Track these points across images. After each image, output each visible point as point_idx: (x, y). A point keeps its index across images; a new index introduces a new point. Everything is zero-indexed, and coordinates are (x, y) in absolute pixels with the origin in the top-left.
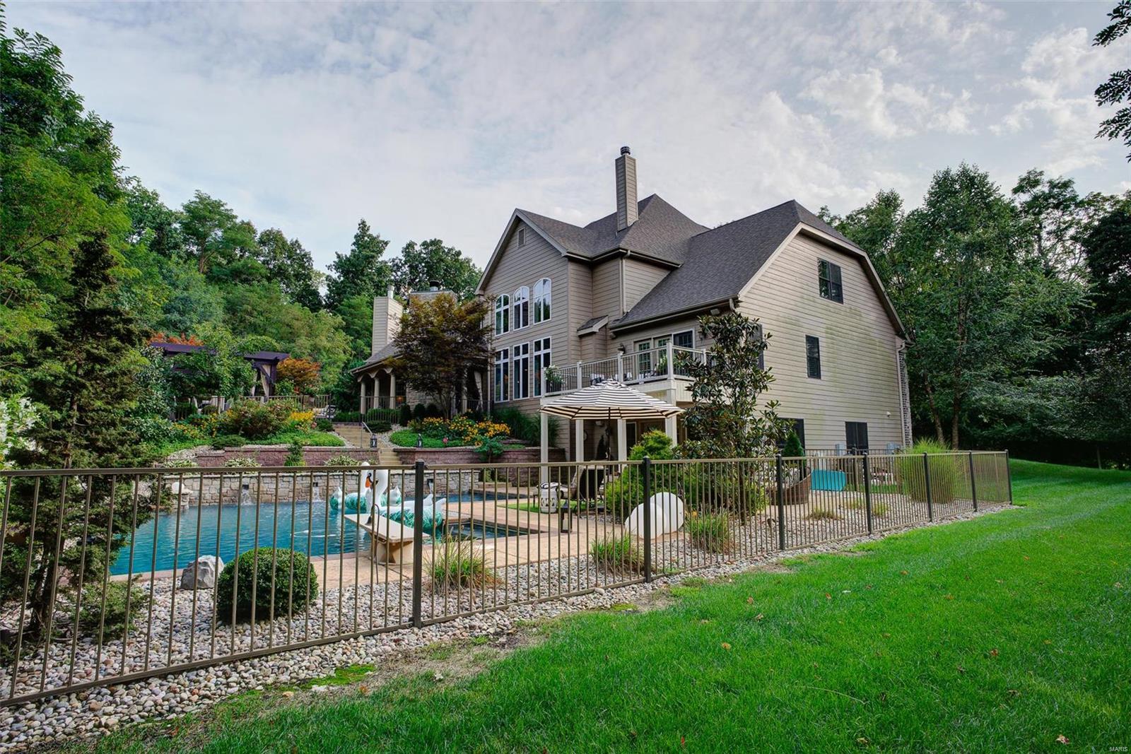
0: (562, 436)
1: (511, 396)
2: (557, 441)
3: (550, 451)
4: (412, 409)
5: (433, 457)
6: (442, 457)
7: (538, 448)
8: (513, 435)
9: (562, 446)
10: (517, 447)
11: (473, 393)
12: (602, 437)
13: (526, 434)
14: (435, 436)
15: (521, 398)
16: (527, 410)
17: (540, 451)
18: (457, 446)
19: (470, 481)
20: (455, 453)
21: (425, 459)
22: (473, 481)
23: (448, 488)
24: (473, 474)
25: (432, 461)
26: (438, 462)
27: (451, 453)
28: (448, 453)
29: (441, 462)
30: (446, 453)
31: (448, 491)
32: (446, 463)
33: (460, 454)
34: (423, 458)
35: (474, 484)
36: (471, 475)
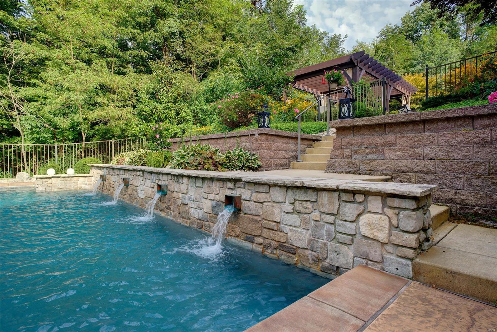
19: (365, 231)
20: (460, 123)
21: (355, 148)
22: (382, 236)
23: (280, 237)
24: (384, 205)
25: (373, 152)
26: (391, 155)
27: (441, 125)
28: (427, 126)
29: (399, 153)
30: (421, 127)
31: (281, 246)
32: (417, 156)
33: (485, 127)
34: (352, 145)
35: (390, 248)
36: (375, 204)
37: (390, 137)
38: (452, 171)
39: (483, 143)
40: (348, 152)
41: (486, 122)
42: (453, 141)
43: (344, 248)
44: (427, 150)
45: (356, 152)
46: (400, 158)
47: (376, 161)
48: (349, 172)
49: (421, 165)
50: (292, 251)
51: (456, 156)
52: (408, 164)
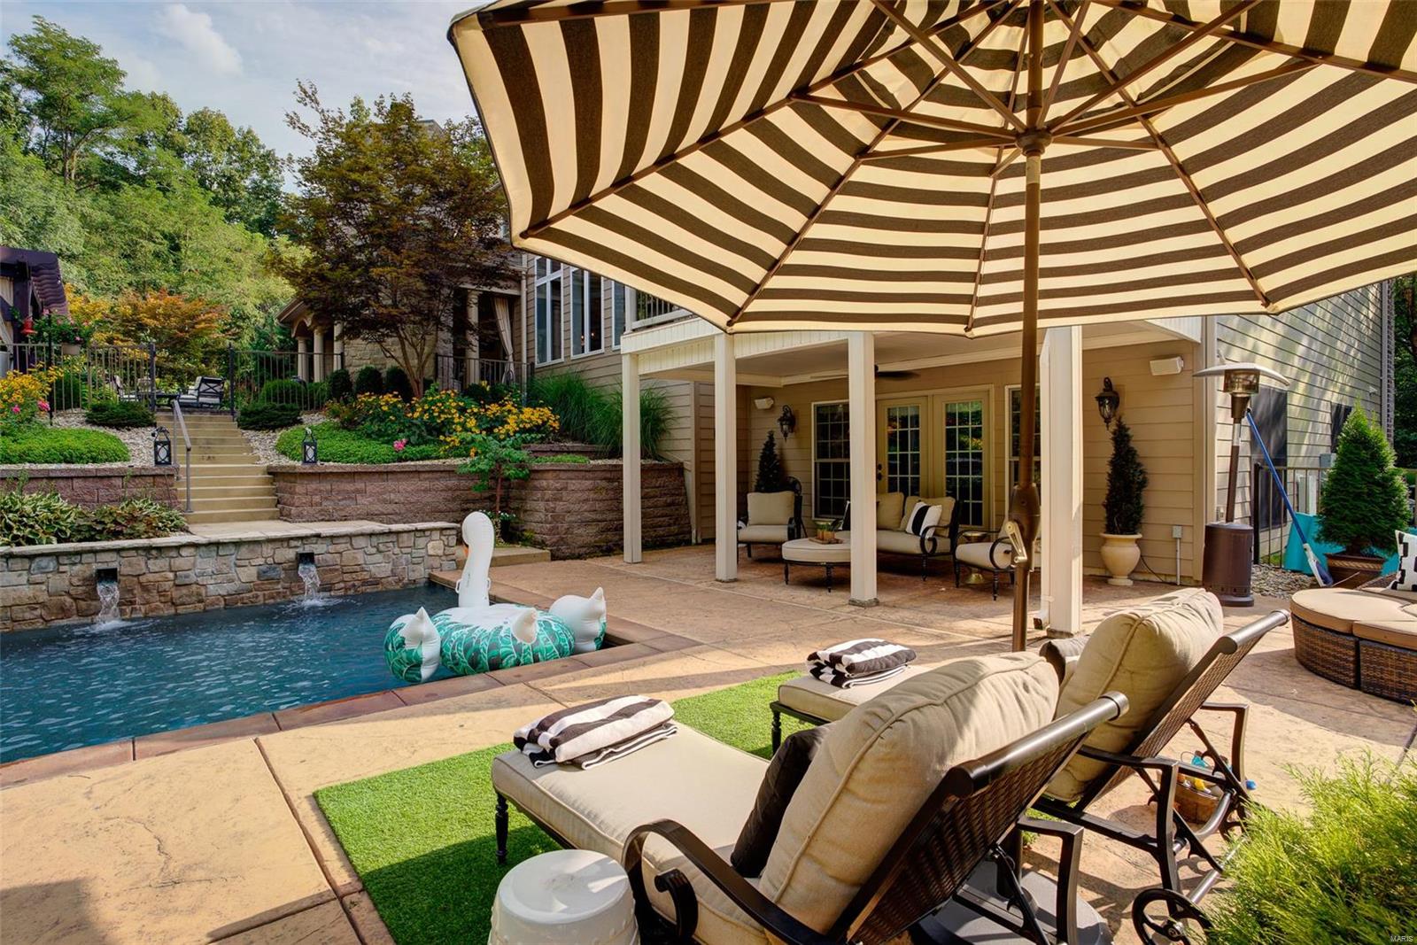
0: (676, 434)
1: (568, 352)
2: (665, 445)
3: (644, 470)
4: (354, 378)
5: (349, 487)
6: (374, 486)
7: (614, 462)
8: (565, 432)
9: (678, 457)
10: (568, 460)
11: (492, 347)
12: (771, 437)
13: (594, 429)
14: (380, 434)
15: (587, 352)
16: (596, 375)
17: (619, 469)
18: (428, 457)
19: (431, 552)
20: (411, 475)
21: (325, 495)
22: (440, 552)
23: (365, 576)
24: (441, 534)
25: (345, 499)
26: (362, 500)
27: (399, 476)
28: (390, 476)
29: (370, 499)
30: (385, 476)
31: (365, 583)
32: (385, 501)
33: (426, 479)
34: (320, 491)
35: (443, 558)
36: (436, 535)
37: (360, 485)
38: (411, 511)
39: (426, 491)
40: (317, 499)
41: (427, 476)
42: (409, 489)
43: (418, 566)
44: (392, 496)
45: (326, 499)
46: (371, 503)
47: (351, 507)
48: (322, 520)
49: (390, 508)
50: (377, 582)
51: (412, 500)
52: (378, 508)
